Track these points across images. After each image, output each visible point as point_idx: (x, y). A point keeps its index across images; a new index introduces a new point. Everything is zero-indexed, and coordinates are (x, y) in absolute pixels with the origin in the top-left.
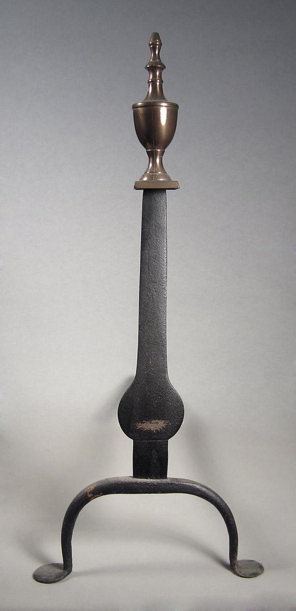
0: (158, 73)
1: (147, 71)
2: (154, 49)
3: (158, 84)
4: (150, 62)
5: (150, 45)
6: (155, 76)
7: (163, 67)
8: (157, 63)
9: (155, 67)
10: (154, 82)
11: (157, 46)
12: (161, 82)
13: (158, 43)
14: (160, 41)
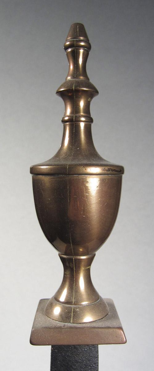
0: (82, 104)
1: (60, 99)
2: (74, 56)
3: (82, 125)
4: (67, 82)
5: (66, 48)
6: (75, 109)
7: (92, 93)
8: (79, 84)
9: (77, 91)
10: (73, 122)
11: (81, 51)
12: (90, 120)
13: (82, 44)
14: (87, 41)
